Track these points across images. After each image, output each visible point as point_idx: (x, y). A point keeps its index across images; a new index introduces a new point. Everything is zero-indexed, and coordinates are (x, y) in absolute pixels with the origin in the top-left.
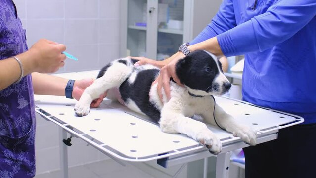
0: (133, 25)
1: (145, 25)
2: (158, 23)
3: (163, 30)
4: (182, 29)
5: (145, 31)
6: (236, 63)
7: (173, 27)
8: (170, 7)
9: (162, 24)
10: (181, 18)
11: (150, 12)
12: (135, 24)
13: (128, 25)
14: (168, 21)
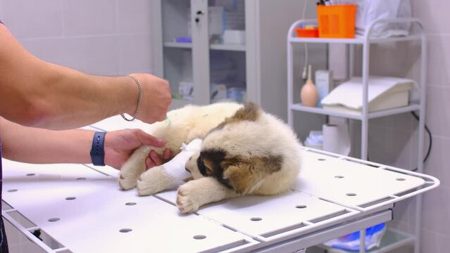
0: (172, 41)
1: (190, 41)
2: (209, 36)
3: (217, 47)
4: (244, 44)
5: (189, 50)
6: (330, 91)
7: (232, 40)
8: (226, 10)
9: (215, 38)
10: (241, 26)
11: (197, 20)
12: (175, 40)
13: (164, 41)
14: (223, 33)
